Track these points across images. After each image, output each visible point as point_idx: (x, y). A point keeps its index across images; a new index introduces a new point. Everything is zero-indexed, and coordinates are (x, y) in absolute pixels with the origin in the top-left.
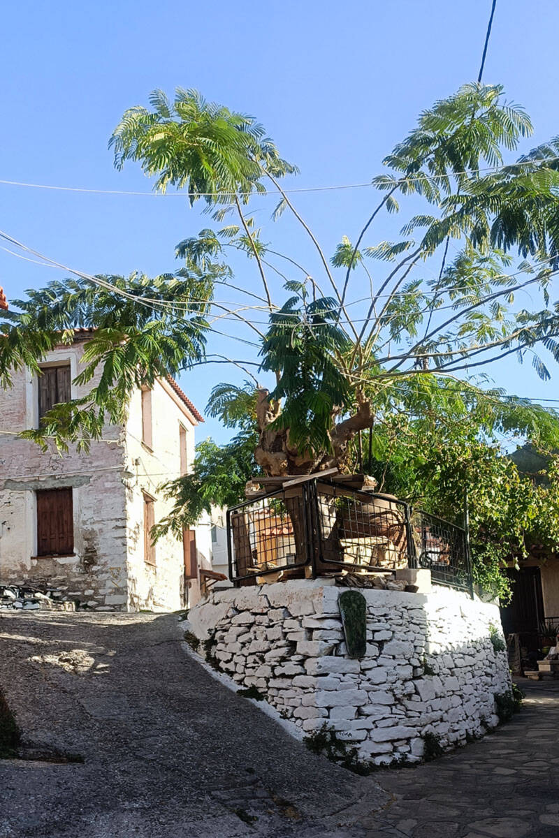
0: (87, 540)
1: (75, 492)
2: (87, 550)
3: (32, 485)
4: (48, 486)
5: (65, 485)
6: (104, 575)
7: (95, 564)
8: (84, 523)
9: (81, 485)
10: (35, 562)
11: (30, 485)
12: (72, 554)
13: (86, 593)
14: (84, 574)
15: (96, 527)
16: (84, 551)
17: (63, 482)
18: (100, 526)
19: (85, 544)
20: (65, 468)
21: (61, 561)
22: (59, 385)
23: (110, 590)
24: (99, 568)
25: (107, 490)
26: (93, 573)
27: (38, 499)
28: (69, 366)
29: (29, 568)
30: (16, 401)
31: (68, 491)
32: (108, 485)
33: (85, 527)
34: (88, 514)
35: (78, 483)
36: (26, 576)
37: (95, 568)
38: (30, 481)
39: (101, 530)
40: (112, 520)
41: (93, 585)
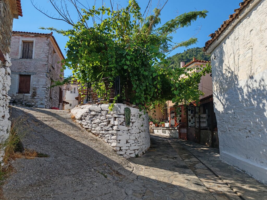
0: (34, 90)
1: (32, 76)
2: (34, 92)
3: (19, 73)
4: (23, 74)
5: (29, 74)
6: (38, 99)
7: (36, 96)
8: (33, 85)
9: (34, 75)
10: (17, 94)
11: (18, 73)
12: (29, 93)
13: (32, 104)
14: (32, 99)
15: (37, 86)
16: (33, 93)
17: (28, 73)
18: (38, 86)
19: (33, 91)
20: (29, 70)
21: (26, 95)
22: (29, 47)
23: (39, 104)
24: (37, 97)
25: (41, 77)
26: (34, 99)
27: (20, 77)
28: (33, 43)
29: (15, 96)
30: (16, 50)
31: (30, 76)
32: (41, 76)
33: (33, 86)
34: (35, 83)
35: (33, 74)
36: (14, 98)
37: (35, 97)
38: (18, 72)
39: (38, 87)
40: (42, 85)
41: (34, 102)
